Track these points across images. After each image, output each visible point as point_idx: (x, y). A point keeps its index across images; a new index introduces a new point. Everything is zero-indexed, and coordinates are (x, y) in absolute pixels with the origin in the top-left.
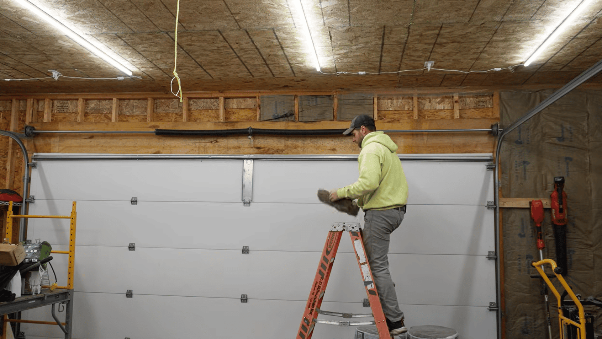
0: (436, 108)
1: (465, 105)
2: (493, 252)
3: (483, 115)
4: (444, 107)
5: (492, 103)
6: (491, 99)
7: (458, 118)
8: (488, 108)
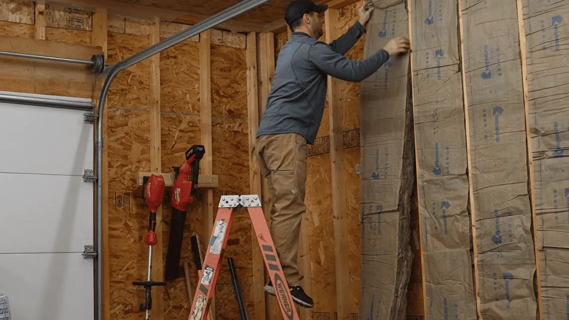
0: (8, 19)
1: (53, 21)
2: (91, 246)
3: (78, 40)
4: (21, 19)
5: (90, 23)
6: (89, 17)
7: (44, 39)
8: (86, 30)
